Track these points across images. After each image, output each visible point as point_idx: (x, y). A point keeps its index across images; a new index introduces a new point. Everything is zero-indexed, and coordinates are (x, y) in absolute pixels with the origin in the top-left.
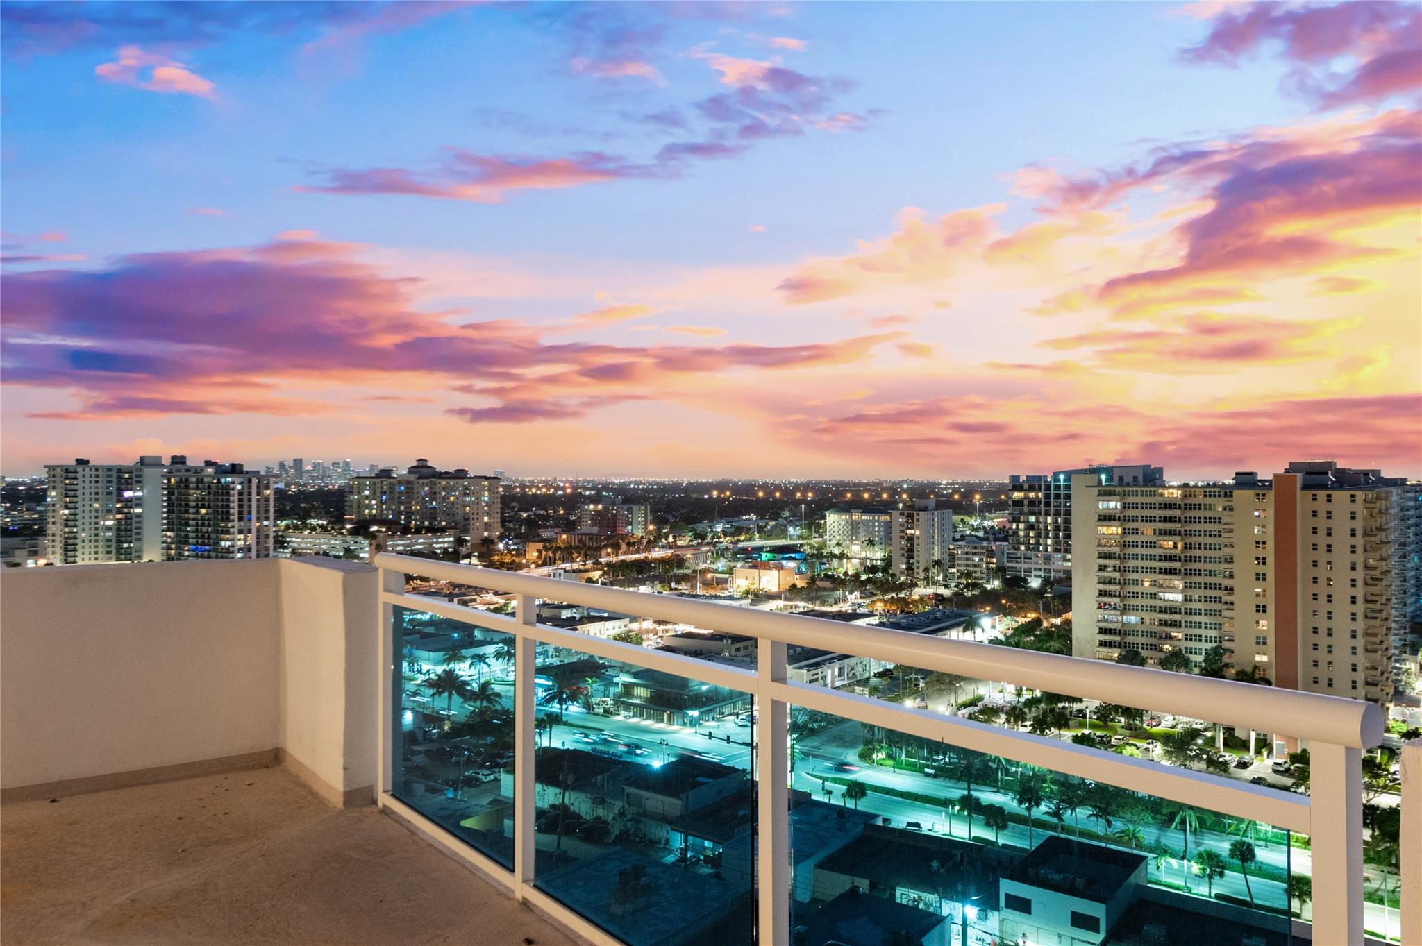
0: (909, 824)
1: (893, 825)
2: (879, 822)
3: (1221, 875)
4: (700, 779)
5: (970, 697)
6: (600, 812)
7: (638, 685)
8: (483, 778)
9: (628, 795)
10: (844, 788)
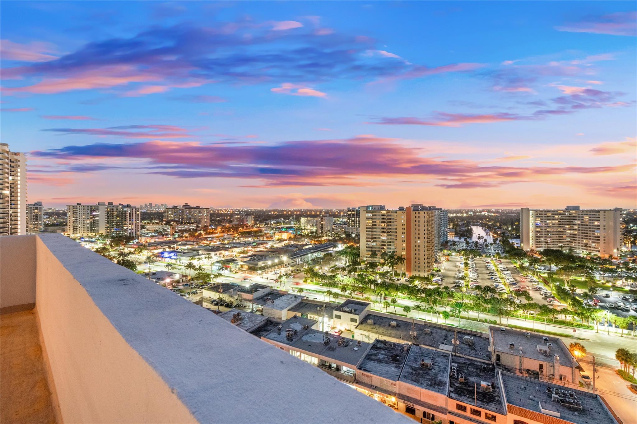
0: (314, 298)
1: (309, 299)
2: (305, 298)
3: (389, 307)
4: (259, 289)
5: (334, 265)
6: (231, 299)
7: (245, 265)
8: (199, 292)
9: (239, 294)
10: (298, 290)
